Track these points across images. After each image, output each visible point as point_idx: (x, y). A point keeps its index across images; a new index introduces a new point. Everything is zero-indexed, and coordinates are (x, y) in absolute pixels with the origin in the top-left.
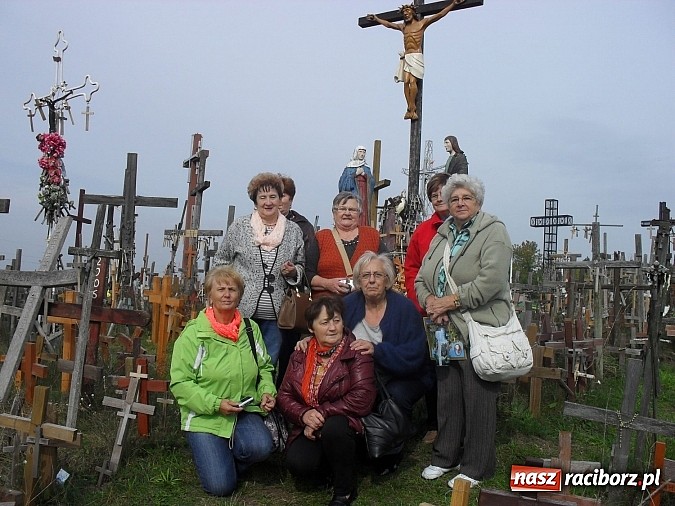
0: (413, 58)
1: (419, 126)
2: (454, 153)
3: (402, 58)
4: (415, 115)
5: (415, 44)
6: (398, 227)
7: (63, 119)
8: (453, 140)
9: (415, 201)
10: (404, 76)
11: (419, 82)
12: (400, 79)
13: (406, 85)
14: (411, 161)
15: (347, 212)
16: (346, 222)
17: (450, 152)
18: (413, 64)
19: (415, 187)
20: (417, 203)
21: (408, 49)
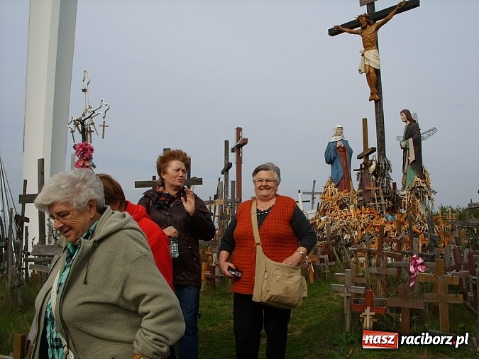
0: (371, 53)
1: (381, 105)
2: (408, 122)
3: (363, 55)
4: (377, 97)
5: (371, 43)
6: (372, 184)
7: (91, 131)
8: (407, 113)
9: (383, 163)
10: (365, 68)
11: (377, 72)
12: (363, 71)
13: (368, 75)
14: (377, 132)
15: (264, 183)
16: (264, 192)
17: (406, 122)
18: (372, 59)
19: (383, 152)
20: (385, 164)
21: (367, 47)
